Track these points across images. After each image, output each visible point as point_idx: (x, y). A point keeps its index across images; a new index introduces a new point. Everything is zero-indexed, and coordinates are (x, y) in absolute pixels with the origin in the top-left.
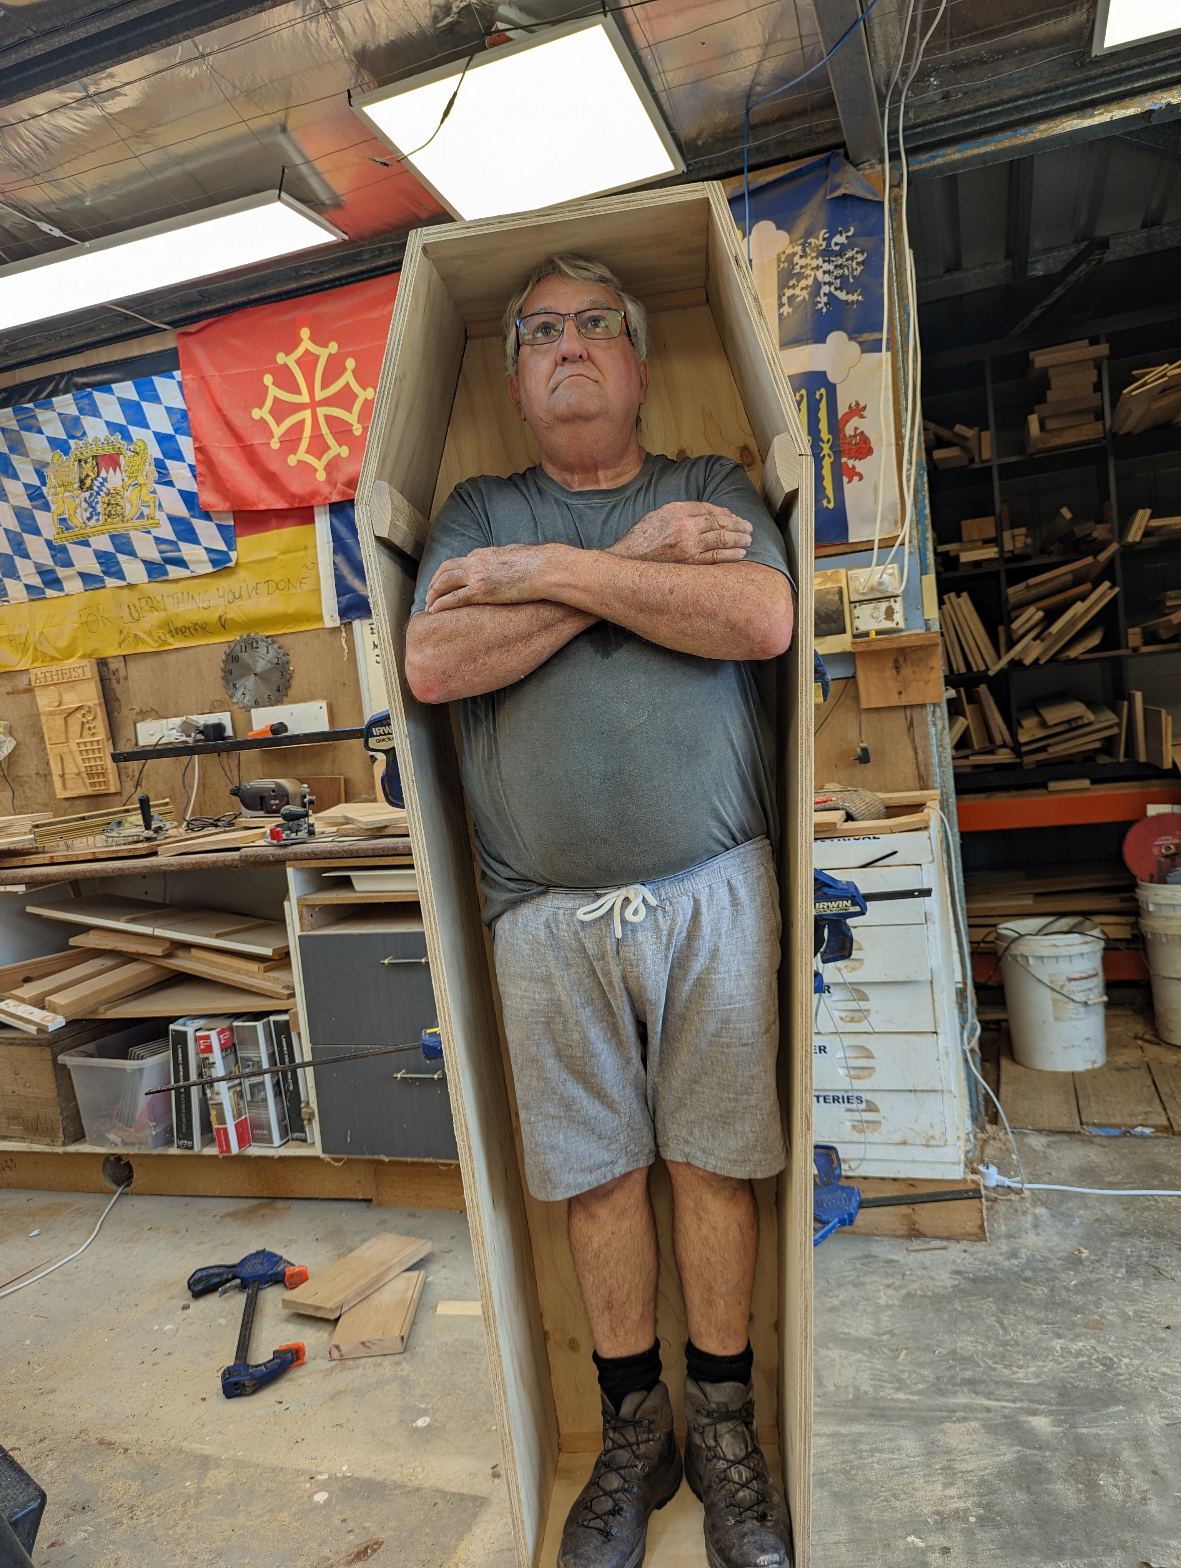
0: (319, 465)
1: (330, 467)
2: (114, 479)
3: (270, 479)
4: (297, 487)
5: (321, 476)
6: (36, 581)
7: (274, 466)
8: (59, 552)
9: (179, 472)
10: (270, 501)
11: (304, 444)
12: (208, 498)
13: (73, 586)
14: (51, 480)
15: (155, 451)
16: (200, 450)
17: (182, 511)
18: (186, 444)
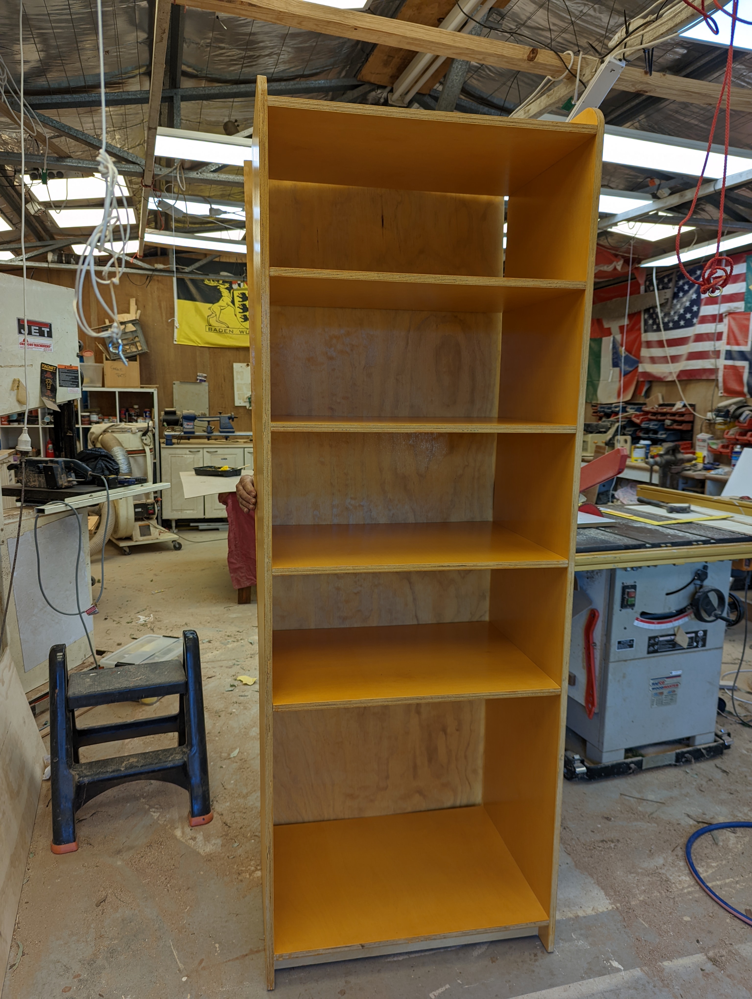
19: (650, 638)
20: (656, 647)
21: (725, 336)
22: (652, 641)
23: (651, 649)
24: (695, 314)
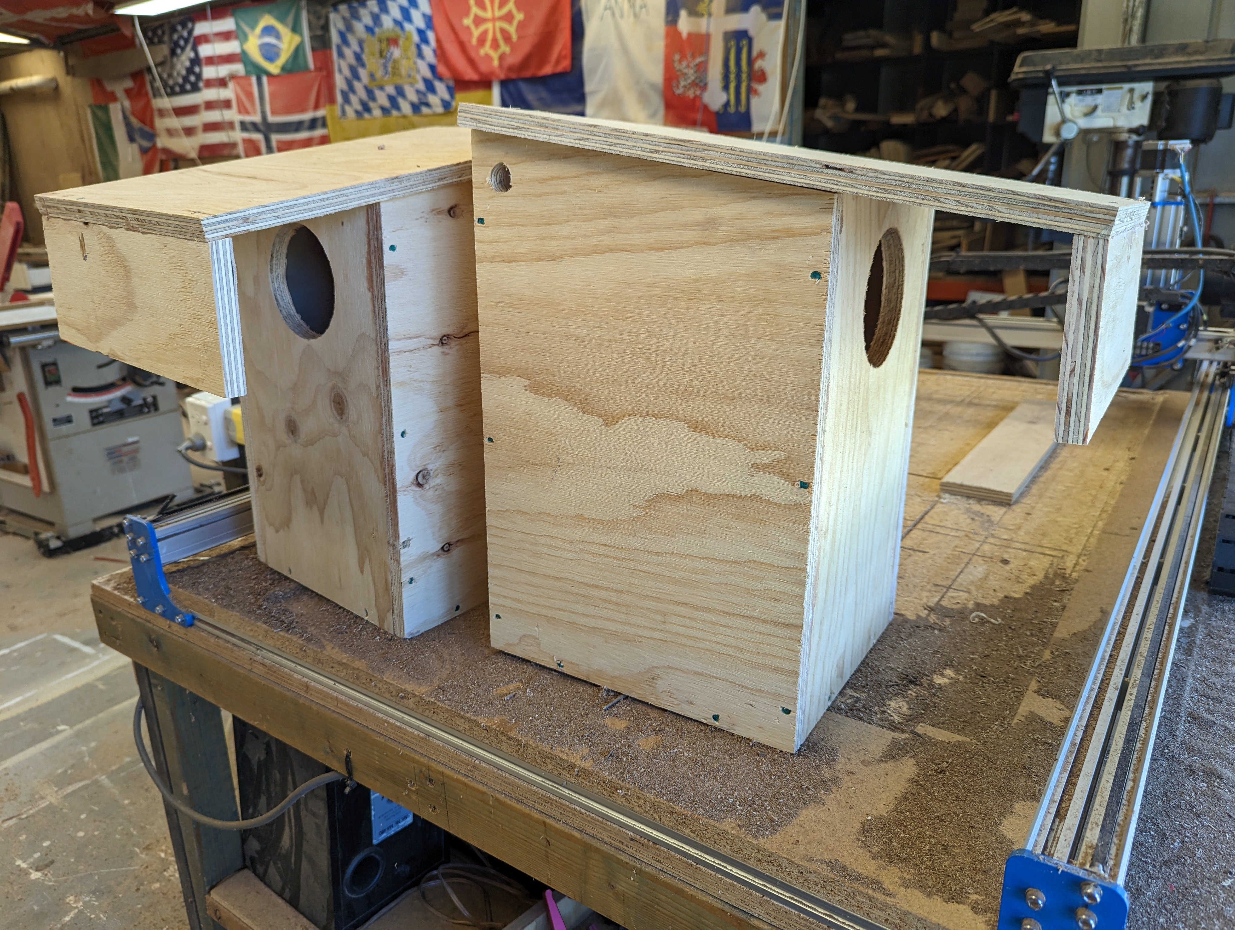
0: (495, 55)
1: (502, 58)
2: (396, 53)
3: (471, 62)
4: (484, 68)
5: (496, 63)
6: (359, 108)
7: (473, 54)
8: (370, 92)
9: (428, 51)
10: (470, 75)
11: (488, 43)
12: (442, 69)
13: (377, 113)
14: (366, 50)
15: (416, 38)
16: (438, 41)
17: (428, 74)
18: (431, 35)
19: (91, 412)
20: (101, 419)
21: (234, 104)
22: (94, 414)
23: (96, 421)
24: (199, 76)
